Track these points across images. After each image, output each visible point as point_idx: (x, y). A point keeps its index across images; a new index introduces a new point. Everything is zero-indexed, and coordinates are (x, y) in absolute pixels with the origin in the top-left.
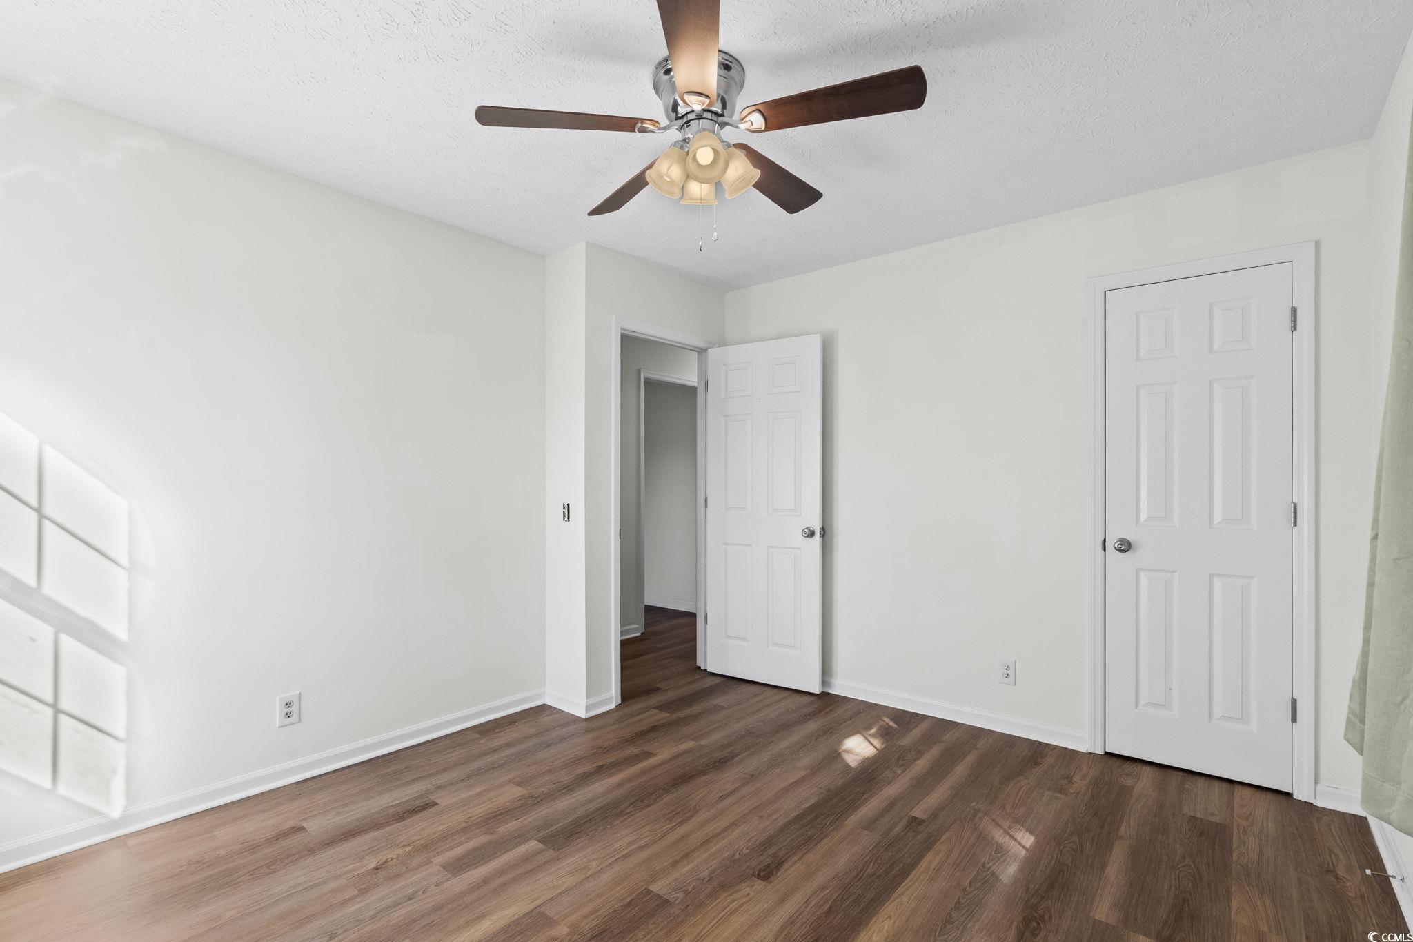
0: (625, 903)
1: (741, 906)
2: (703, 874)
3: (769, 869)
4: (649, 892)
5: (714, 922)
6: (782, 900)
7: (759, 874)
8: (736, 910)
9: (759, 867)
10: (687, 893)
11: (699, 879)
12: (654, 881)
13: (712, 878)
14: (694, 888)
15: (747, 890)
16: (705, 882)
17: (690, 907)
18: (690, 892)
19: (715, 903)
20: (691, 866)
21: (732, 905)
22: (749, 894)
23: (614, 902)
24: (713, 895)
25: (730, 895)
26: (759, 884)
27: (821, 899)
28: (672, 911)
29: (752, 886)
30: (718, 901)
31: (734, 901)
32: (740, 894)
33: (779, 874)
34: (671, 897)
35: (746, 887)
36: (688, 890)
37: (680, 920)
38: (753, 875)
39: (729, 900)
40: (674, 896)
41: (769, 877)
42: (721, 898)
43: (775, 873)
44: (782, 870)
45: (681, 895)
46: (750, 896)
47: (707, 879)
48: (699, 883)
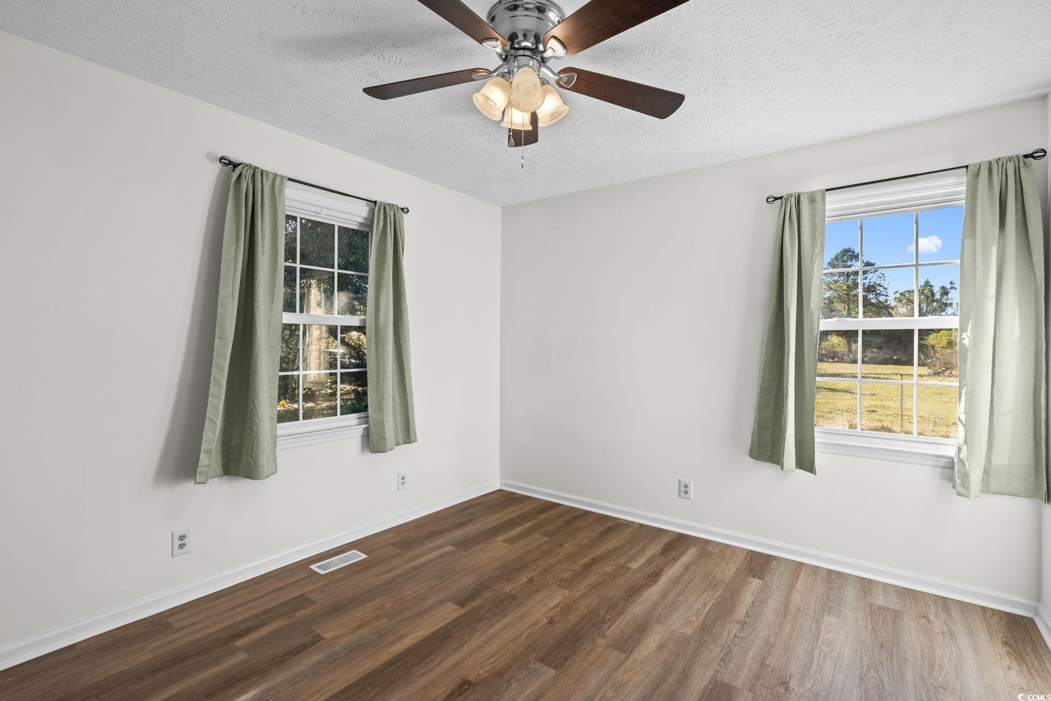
0: (570, 660)
1: (488, 659)
2: (516, 685)
3: (461, 691)
4: (555, 668)
5: (506, 648)
6: (458, 664)
7: (470, 686)
8: (491, 656)
9: (468, 693)
10: (527, 668)
11: (519, 680)
12: (554, 677)
13: (509, 682)
14: (522, 673)
15: (481, 672)
16: (514, 678)
17: (524, 658)
18: (525, 669)
19: (506, 661)
20: (527, 693)
21: (494, 659)
22: (481, 668)
23: (578, 660)
24: (508, 667)
25: (494, 667)
26: (472, 677)
27: (430, 664)
28: (535, 655)
29: (478, 675)
30: (503, 663)
31: (493, 663)
32: (488, 668)
33: (453, 687)
34: (538, 665)
35: (482, 674)
36: (527, 671)
37: (530, 649)
38: (475, 685)
39: (496, 664)
40: (536, 666)
41: (462, 684)
42: (501, 666)
43: (456, 688)
44: (449, 691)
45: (531, 667)
46: (480, 667)
47: (513, 681)
48: (519, 678)
